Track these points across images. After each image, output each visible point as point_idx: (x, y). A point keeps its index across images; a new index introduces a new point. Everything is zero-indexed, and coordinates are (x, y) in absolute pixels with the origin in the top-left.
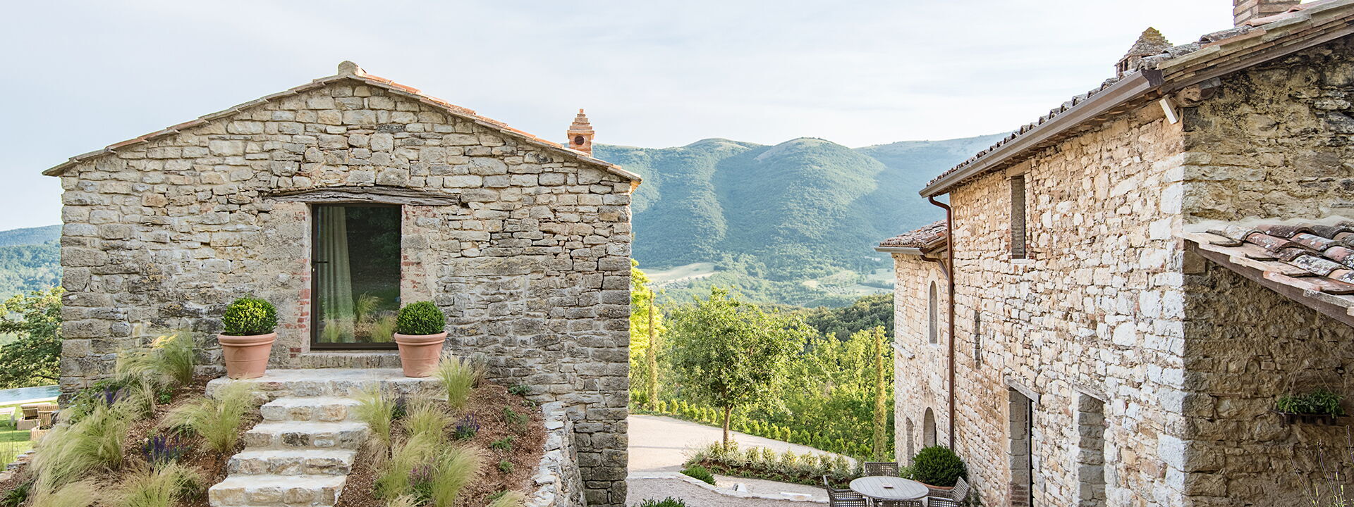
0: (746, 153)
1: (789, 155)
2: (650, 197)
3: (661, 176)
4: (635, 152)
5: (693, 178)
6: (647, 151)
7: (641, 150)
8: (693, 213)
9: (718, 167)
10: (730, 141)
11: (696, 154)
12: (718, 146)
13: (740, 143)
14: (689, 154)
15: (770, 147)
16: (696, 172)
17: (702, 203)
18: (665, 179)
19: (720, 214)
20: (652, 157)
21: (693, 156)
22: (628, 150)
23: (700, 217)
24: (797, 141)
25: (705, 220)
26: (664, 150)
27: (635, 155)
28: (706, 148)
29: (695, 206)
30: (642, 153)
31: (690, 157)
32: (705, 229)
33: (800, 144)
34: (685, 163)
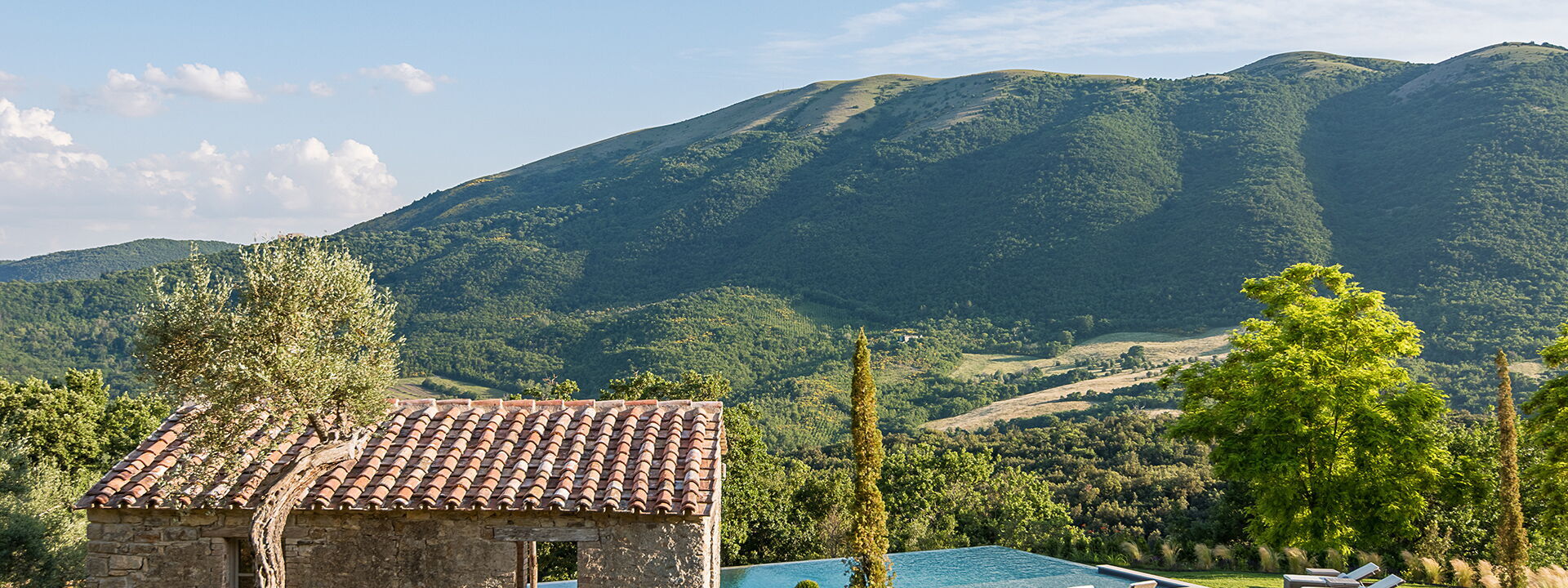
0: (1372, 86)
1: (1474, 85)
2: (1158, 181)
3: (1182, 137)
4: (1124, 89)
5: (1252, 140)
6: (1151, 84)
7: (1139, 82)
8: (1252, 215)
9: (1310, 116)
10: (1333, 58)
11: (1258, 88)
12: (1307, 69)
13: (1356, 61)
14: (1241, 86)
15: (1427, 67)
16: (1259, 126)
17: (1273, 192)
18: (1190, 144)
19: (1313, 217)
20: (1161, 98)
21: (1252, 92)
22: (1108, 84)
23: (1268, 222)
24: (1491, 53)
25: (1280, 230)
26: (1186, 82)
27: (1126, 94)
28: (1279, 73)
29: (1258, 200)
30: (1142, 89)
31: (1244, 95)
32: (1281, 250)
33: (1499, 57)
34: (1235, 107)
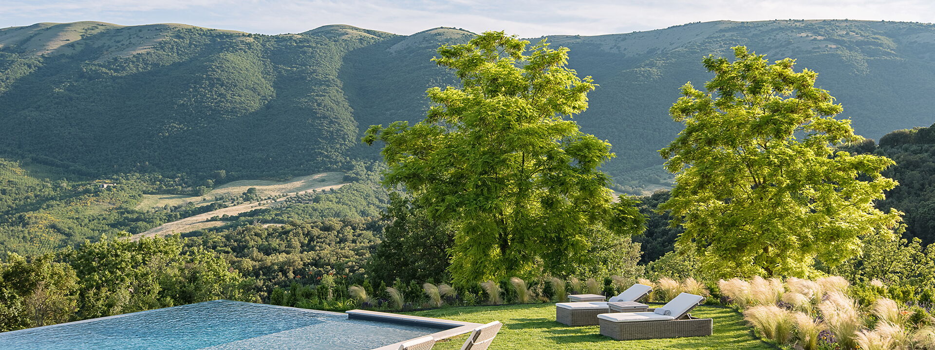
0: (377, 45)
1: (428, 48)
2: (262, 93)
3: (275, 68)
4: (241, 39)
5: (315, 71)
6: (257, 37)
7: (250, 35)
8: (316, 113)
9: (345, 59)
10: (357, 29)
11: (317, 43)
12: (343, 34)
13: (368, 32)
14: (308, 41)
15: (403, 38)
16: (318, 64)
17: (327, 101)
18: (280, 72)
19: (349, 115)
20: (263, 45)
21: (314, 45)
22: (232, 35)
23: (325, 117)
24: (436, 31)
25: (331, 122)
26: (277, 37)
27: (243, 41)
28: (328, 35)
29: (319, 105)
30: (251, 40)
31: (309, 46)
32: (332, 132)
33: (439, 34)
34: (304, 53)
